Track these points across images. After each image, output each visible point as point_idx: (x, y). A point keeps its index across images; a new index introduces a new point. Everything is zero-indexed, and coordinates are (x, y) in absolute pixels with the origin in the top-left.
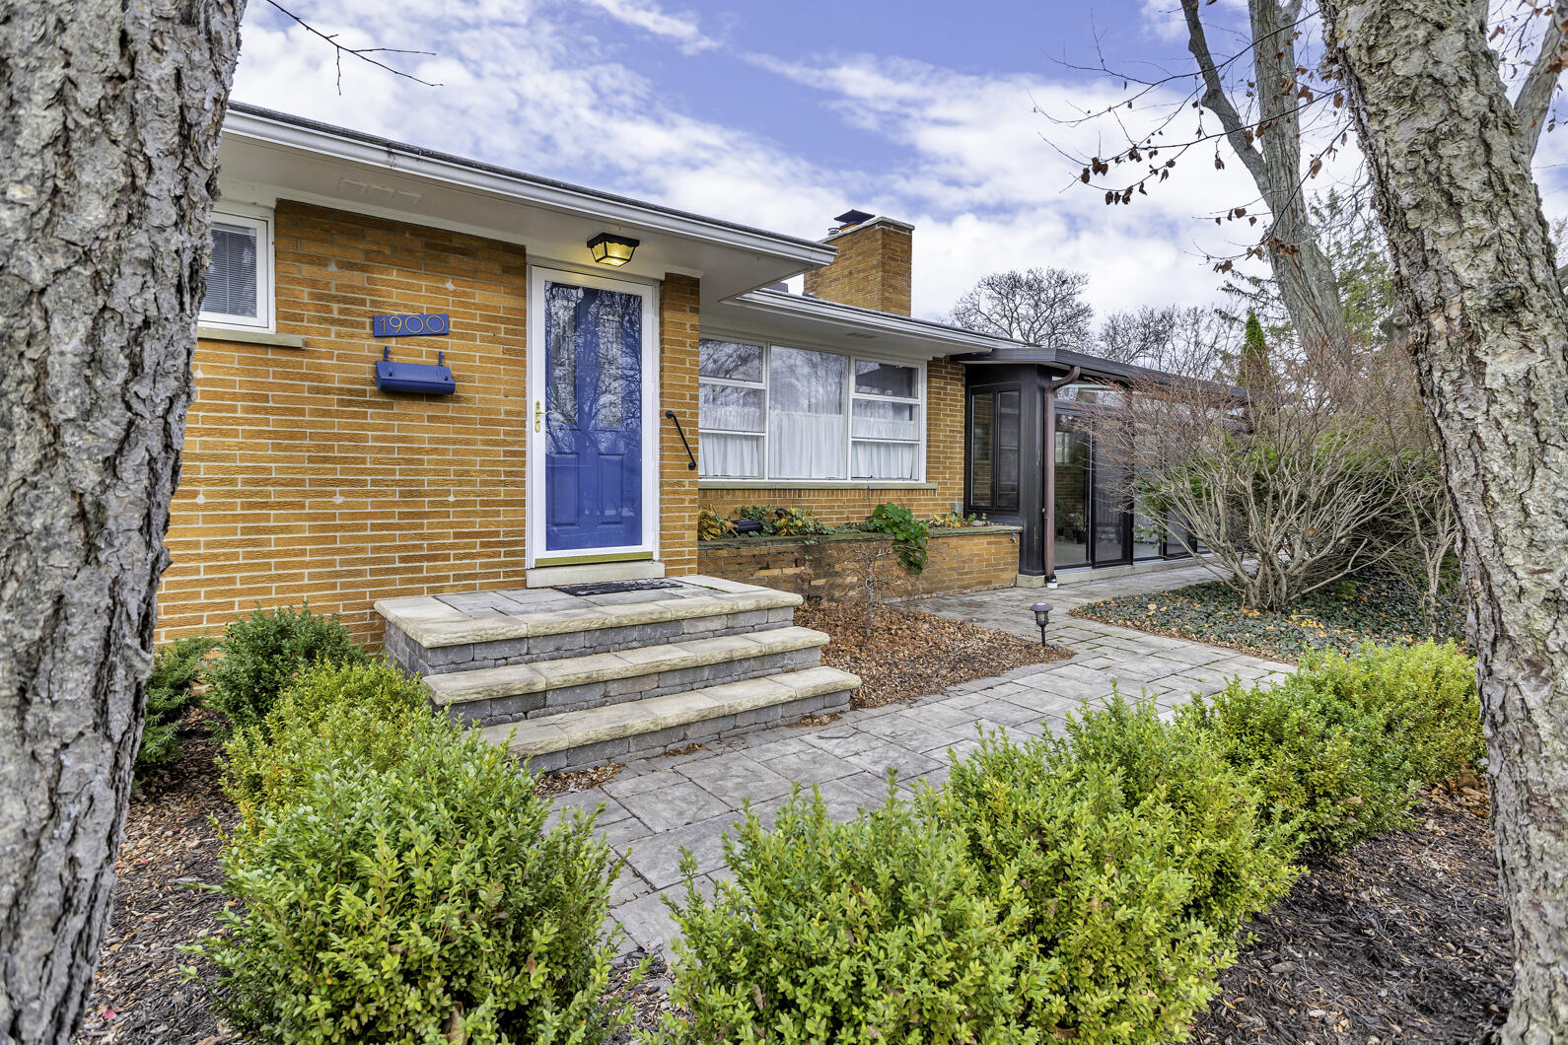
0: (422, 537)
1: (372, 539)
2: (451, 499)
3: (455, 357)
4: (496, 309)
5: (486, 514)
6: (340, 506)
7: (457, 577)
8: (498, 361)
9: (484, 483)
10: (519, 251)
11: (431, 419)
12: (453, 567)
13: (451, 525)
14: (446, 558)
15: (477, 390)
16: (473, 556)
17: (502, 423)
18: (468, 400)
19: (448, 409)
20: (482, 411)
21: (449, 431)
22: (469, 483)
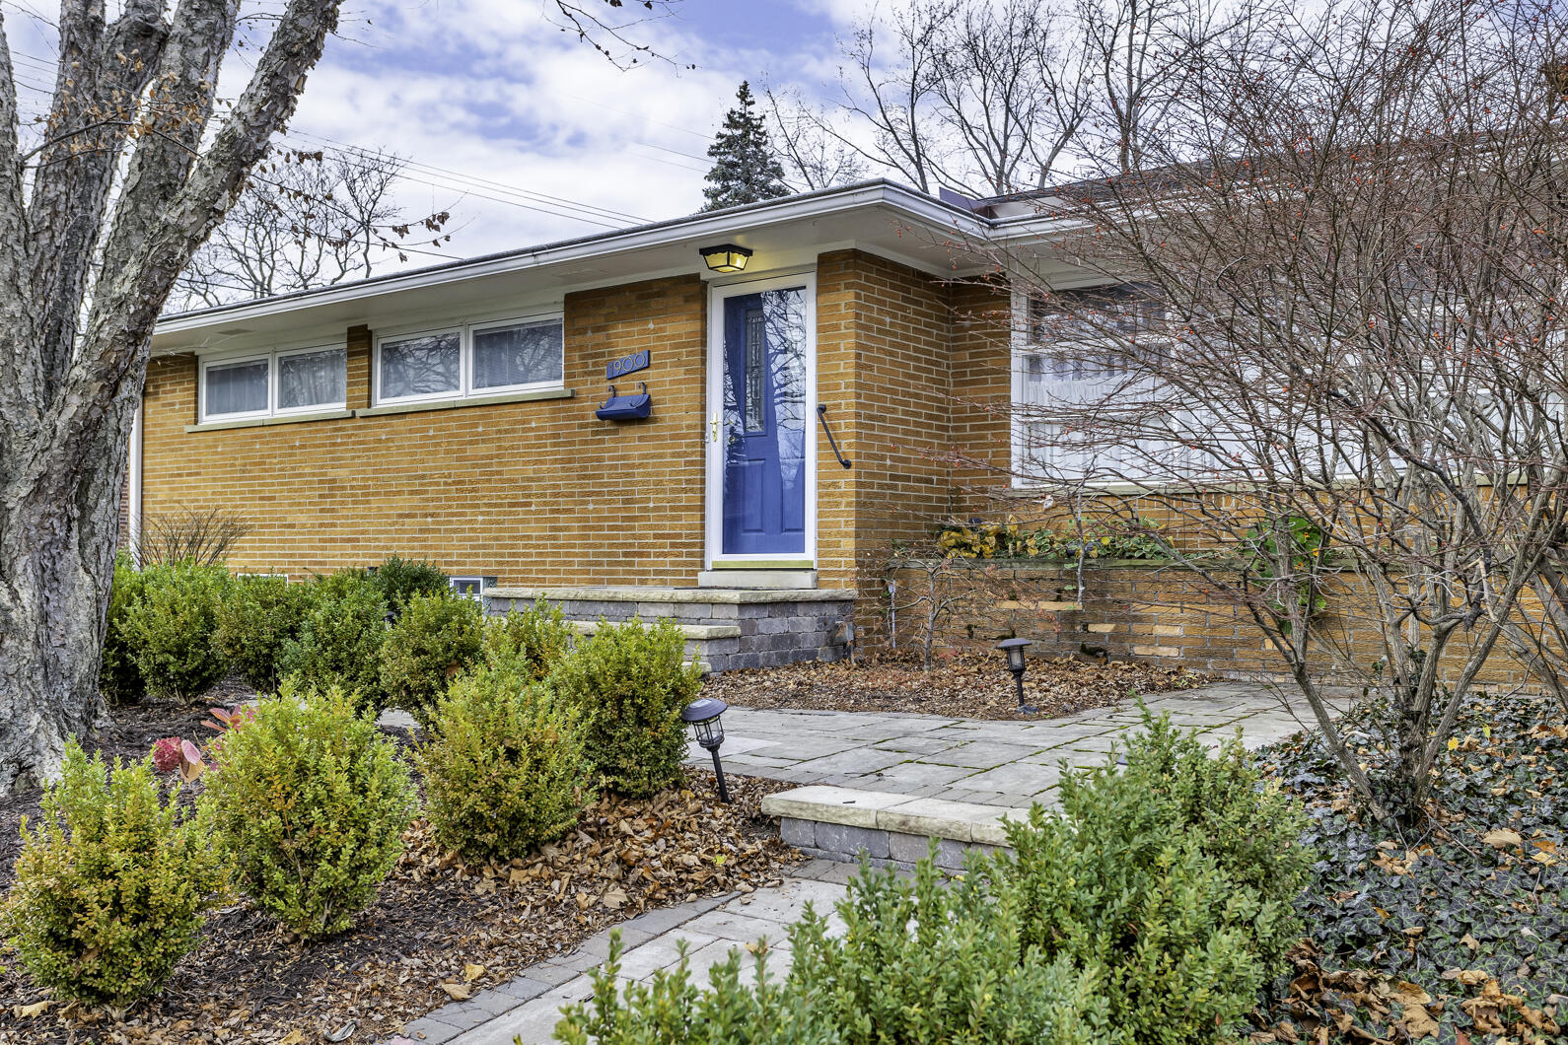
0: (634, 536)
1: (608, 537)
2: (651, 505)
3: (654, 384)
4: (680, 336)
5: (673, 518)
6: (592, 512)
7: (657, 573)
8: (680, 382)
9: (672, 491)
10: (694, 279)
11: (641, 439)
12: (654, 564)
13: (650, 527)
14: (648, 555)
15: (667, 410)
16: (665, 555)
17: (685, 436)
18: (662, 419)
19: (649, 430)
20: (671, 428)
21: (649, 448)
22: (663, 491)
